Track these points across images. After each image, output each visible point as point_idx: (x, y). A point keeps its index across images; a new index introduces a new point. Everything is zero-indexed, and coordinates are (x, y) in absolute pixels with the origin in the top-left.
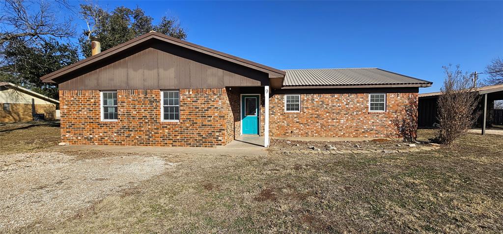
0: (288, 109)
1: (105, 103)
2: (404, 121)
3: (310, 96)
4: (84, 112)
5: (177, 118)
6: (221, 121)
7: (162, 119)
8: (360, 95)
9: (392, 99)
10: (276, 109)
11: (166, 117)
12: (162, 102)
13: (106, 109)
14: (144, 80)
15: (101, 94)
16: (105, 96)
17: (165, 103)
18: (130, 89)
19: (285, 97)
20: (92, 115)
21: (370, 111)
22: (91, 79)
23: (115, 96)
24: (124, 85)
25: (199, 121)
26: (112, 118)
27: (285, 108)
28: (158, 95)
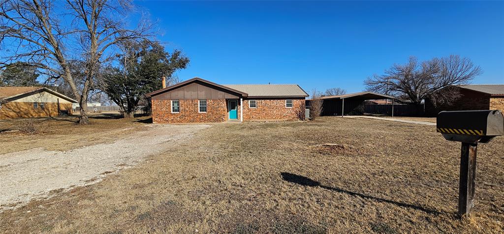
0: (251, 107)
1: (173, 105)
2: (300, 111)
3: (260, 101)
4: (164, 109)
5: (205, 111)
6: (224, 112)
7: (199, 112)
8: (282, 100)
9: (295, 102)
10: (245, 107)
11: (201, 111)
12: (199, 105)
13: (173, 108)
14: (192, 96)
15: (172, 101)
16: (173, 102)
17: (200, 105)
18: (185, 99)
19: (249, 101)
20: (167, 110)
21: (286, 107)
22: (167, 95)
23: (178, 102)
24: (183, 98)
25: (215, 112)
26: (176, 111)
27: (250, 106)
28: (197, 102)
